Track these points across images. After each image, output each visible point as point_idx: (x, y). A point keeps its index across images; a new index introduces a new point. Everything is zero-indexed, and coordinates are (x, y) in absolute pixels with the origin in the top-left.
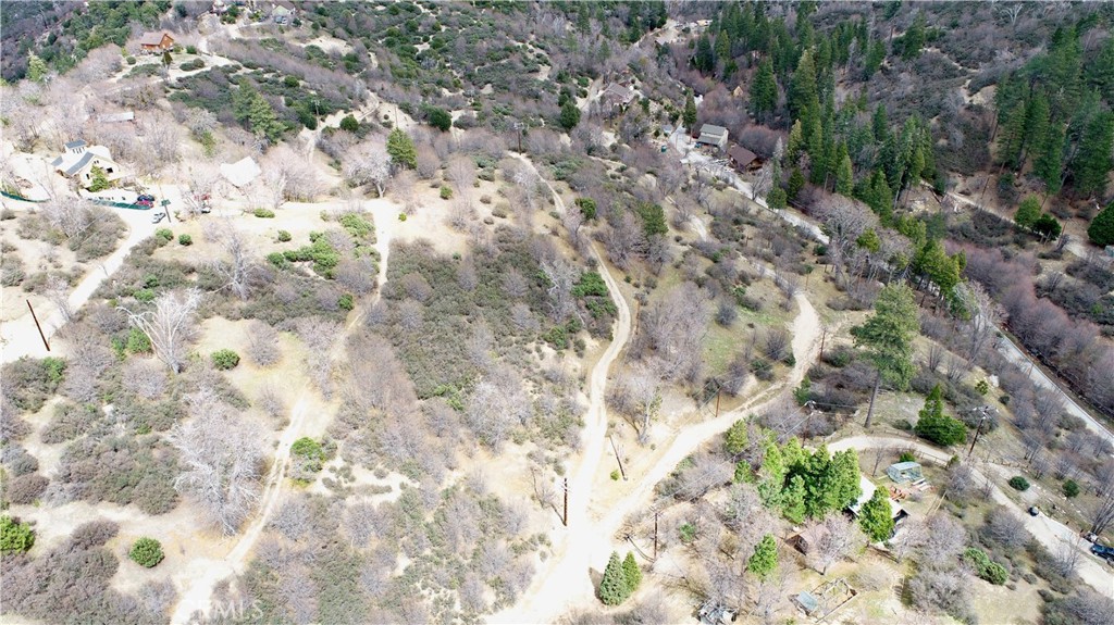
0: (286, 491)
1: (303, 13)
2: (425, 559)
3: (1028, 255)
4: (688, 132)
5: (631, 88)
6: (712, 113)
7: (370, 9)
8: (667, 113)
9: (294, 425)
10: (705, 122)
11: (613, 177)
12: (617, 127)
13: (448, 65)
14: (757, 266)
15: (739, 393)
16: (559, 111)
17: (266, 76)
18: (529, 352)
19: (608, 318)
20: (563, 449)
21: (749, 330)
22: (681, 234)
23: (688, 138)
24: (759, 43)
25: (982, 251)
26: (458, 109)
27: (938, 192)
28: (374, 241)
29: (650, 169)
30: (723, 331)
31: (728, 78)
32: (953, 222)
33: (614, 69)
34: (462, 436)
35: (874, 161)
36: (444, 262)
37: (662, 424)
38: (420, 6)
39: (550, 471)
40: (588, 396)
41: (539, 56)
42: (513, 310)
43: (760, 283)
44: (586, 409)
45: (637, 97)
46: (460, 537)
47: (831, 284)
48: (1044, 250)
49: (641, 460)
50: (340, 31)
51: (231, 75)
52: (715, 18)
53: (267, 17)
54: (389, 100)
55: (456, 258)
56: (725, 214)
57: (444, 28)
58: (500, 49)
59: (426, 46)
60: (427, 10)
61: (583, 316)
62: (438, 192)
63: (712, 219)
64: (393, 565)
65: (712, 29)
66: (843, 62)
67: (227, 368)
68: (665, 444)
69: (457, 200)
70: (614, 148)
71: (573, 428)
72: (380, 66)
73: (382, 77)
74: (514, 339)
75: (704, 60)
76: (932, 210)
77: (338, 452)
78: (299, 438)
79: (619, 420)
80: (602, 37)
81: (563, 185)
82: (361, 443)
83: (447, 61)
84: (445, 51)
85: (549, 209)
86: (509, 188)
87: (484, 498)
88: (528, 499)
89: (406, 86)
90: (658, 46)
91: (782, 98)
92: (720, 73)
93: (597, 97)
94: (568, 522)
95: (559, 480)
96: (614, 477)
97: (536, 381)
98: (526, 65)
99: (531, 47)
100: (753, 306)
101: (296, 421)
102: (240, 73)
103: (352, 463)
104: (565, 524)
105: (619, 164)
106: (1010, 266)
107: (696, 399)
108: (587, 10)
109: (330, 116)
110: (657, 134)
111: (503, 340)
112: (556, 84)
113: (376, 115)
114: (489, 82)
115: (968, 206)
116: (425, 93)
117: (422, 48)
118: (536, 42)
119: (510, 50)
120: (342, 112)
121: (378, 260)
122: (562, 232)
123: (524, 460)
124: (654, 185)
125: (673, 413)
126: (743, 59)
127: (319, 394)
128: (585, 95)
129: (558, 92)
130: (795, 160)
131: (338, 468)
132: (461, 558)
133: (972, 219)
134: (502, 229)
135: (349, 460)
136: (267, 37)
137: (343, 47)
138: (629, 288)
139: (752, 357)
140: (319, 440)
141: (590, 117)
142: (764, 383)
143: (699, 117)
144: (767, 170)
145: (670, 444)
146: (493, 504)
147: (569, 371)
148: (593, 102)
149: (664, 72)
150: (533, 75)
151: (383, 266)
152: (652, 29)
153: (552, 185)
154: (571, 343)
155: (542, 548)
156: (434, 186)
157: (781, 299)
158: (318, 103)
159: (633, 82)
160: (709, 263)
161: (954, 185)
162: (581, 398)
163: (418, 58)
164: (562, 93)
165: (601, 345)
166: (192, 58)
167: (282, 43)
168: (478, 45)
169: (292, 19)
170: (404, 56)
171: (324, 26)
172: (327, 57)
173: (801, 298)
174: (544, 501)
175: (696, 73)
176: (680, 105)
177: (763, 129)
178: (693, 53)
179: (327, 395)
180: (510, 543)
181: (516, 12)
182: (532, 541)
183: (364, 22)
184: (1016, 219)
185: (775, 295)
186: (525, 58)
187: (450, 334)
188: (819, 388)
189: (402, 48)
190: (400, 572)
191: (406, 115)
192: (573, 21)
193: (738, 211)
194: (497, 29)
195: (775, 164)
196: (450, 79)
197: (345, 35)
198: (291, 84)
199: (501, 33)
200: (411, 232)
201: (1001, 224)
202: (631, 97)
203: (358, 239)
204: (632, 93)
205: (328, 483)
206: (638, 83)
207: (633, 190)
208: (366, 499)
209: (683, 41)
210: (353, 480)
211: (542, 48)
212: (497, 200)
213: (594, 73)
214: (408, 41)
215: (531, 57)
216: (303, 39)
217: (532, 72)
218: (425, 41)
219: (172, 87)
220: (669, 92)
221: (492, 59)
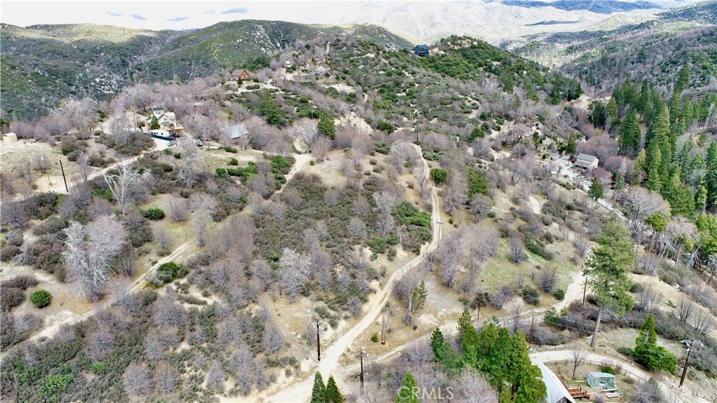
4: (570, 159)
5: (534, 128)
7: (375, 72)
8: (557, 146)
23: (568, 162)
33: (525, 116)
38: (407, 73)
41: (473, 105)
50: (353, 82)
53: (312, 71)
57: (417, 85)
58: (448, 99)
59: (404, 94)
60: (410, 75)
72: (367, 100)
75: (598, 118)
83: (412, 102)
93: (506, 131)
98: (463, 108)
99: (470, 99)
110: (544, 157)
112: (480, 121)
114: (436, 117)
117: (400, 94)
118: (474, 97)
119: (454, 99)
128: (499, 129)
129: (479, 125)
136: (308, 81)
137: (350, 89)
143: (578, 149)
148: (503, 134)
150: (466, 115)
152: (569, 100)
159: (537, 125)
164: (482, 126)
167: (314, 85)
168: (435, 95)
170: (387, 98)
171: (344, 78)
178: (590, 112)
183: (369, 78)
186: (464, 104)
189: (387, 94)
194: (450, 87)
199: (452, 90)
204: (534, 131)
206: (541, 126)
211: (477, 100)
213: (508, 117)
214: (393, 91)
215: (468, 104)
216: (328, 84)
217: (467, 112)
218: (403, 91)
219: (236, 96)
220: (564, 134)
221: (442, 104)
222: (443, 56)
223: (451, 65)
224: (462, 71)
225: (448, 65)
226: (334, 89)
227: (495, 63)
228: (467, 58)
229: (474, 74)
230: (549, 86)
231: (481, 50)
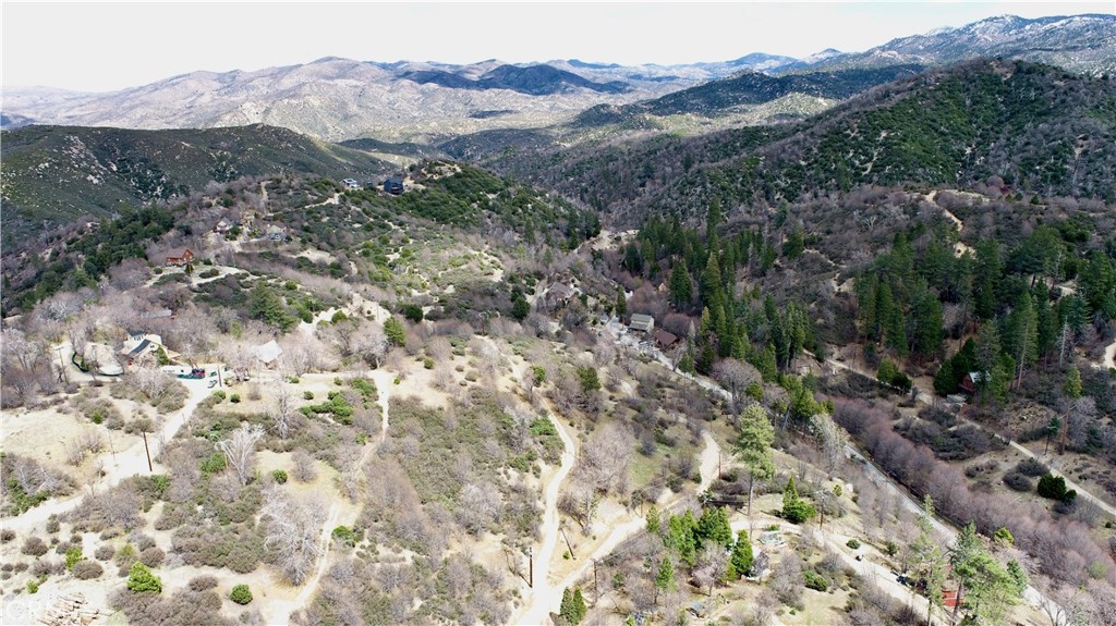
0: (332, 559)
1: (292, 230)
2: (433, 600)
3: (888, 405)
4: (621, 321)
5: (572, 286)
6: (639, 305)
7: (348, 226)
8: (603, 306)
9: (332, 519)
10: (635, 312)
11: (558, 353)
12: (561, 318)
13: (416, 270)
14: (672, 416)
15: (658, 501)
16: (511, 305)
17: (269, 281)
18: (499, 474)
19: (557, 449)
20: (528, 539)
21: (666, 459)
22: (614, 395)
23: (621, 325)
24: (676, 248)
25: (851, 402)
26: (427, 305)
27: (820, 359)
28: (377, 398)
29: (588, 348)
30: (647, 461)
31: (653, 277)
32: (832, 382)
33: (556, 271)
34: (453, 528)
35: (767, 337)
36: (431, 412)
37: (600, 523)
38: (391, 223)
39: (518, 551)
40: (545, 503)
41: (493, 262)
43: (676, 427)
44: (543, 512)
45: (577, 293)
47: (732, 427)
48: (900, 400)
49: (586, 546)
50: (324, 244)
51: (241, 281)
52: (642, 229)
53: (263, 235)
54: (371, 299)
55: (440, 410)
56: (649, 380)
57: (411, 241)
58: (460, 256)
59: (397, 254)
60: (396, 227)
62: (422, 364)
63: (638, 383)
64: (411, 603)
65: (639, 238)
66: (745, 262)
68: (603, 537)
69: (438, 368)
70: (558, 333)
71: (534, 523)
72: (359, 272)
73: (362, 281)
74: (487, 465)
75: (632, 263)
76: (817, 374)
77: (366, 536)
78: (337, 527)
79: (568, 519)
80: (545, 246)
81: (520, 358)
82: (381, 530)
83: (415, 268)
84: (413, 259)
85: (510, 375)
86: (477, 360)
87: (473, 565)
88: (503, 569)
89: (384, 288)
90: (593, 252)
91: (696, 293)
92: (647, 273)
93: (543, 294)
95: (526, 560)
96: (566, 557)
97: (505, 493)
98: (482, 269)
99: (486, 255)
100: (670, 443)
101: (333, 516)
102: (248, 279)
103: (376, 543)
104: (531, 586)
105: (563, 345)
106: (873, 411)
107: (626, 506)
108: (533, 224)
109: (322, 312)
110: (595, 323)
111: (479, 465)
112: (508, 284)
113: (360, 311)
114: (452, 283)
115: (843, 369)
116: (399, 293)
117: (392, 257)
118: (491, 252)
119: (468, 257)
120: (332, 308)
121: (381, 411)
122: (520, 391)
123: (499, 545)
124: (591, 358)
125: (609, 514)
126: (665, 261)
127: (347, 500)
128: (532, 292)
129: (510, 290)
130: (706, 338)
131: (367, 546)
133: (847, 379)
134: (473, 388)
135: (374, 541)
136: (264, 250)
137: (327, 258)
138: (573, 430)
139: (667, 477)
140: (351, 528)
141: (538, 310)
142: (677, 495)
143: (629, 308)
144: (683, 347)
145: (607, 537)
146: (479, 569)
147: (530, 486)
148: (540, 298)
149: (599, 272)
150: (489, 277)
151: (385, 416)
152: (588, 239)
153: (511, 358)
154: (531, 468)
155: (515, 599)
156: (418, 360)
157: (690, 437)
158: (314, 302)
159: (573, 281)
160: (635, 413)
161: (832, 354)
162: (539, 504)
163: (390, 266)
164: (513, 291)
165: (553, 469)
166: (208, 268)
167: (277, 255)
168: (442, 253)
169: (284, 235)
170: (378, 264)
171: (310, 240)
172: (314, 265)
173: (707, 436)
174: (516, 572)
175: (626, 274)
176: (613, 299)
177: (682, 316)
178: (623, 257)
179: (353, 500)
180: (493, 594)
181: (472, 226)
182: (508, 594)
183: (343, 237)
184: (878, 377)
185: (687, 435)
186: (482, 263)
187: (440, 461)
188: (717, 496)
189: (376, 258)
190: (416, 608)
191: (386, 311)
192: (521, 233)
193: (659, 378)
194: (455, 241)
195: (690, 342)
196: (418, 282)
197: (329, 248)
198: (290, 288)
200: (404, 391)
201: (868, 383)
202: (572, 293)
203: (365, 397)
204: (573, 290)
205: (361, 555)
206: (577, 282)
207: (574, 362)
208: (389, 565)
209: (615, 248)
210: (378, 553)
211: (495, 256)
212: (468, 369)
213: (540, 276)
214: (381, 251)
215: (486, 262)
216: (293, 252)
218: (395, 252)
219: (194, 291)
220: (604, 289)
222: (424, 192)
223: (438, 205)
224: (455, 212)
225: (434, 205)
226: (306, 258)
227: (491, 196)
228: (453, 192)
229: (471, 215)
230: (563, 223)
231: (469, 179)
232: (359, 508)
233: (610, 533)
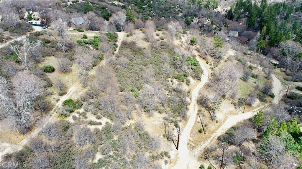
0: (55, 118)
2: (110, 156)
4: (225, 33)
5: (207, 20)
8: (218, 28)
9: (68, 95)
10: (232, 30)
12: (202, 30)
13: (152, 12)
15: (252, 105)
18: (168, 81)
20: (179, 118)
21: (254, 84)
30: (245, 83)
31: (237, 21)
33: (202, 15)
34: (137, 107)
37: (220, 114)
39: (172, 126)
40: (191, 99)
41: (179, 10)
42: (163, 66)
43: (257, 70)
44: (189, 104)
45: (209, 23)
46: (128, 148)
49: (212, 126)
55: (145, 49)
57: (152, 2)
58: (168, 8)
59: (146, 6)
61: (190, 71)
64: (94, 158)
66: (278, 14)
67: (49, 72)
68: (222, 121)
71: (184, 109)
74: (163, 76)
77: (83, 106)
78: (68, 99)
79: (203, 109)
84: (151, 7)
85: (180, 40)
87: (142, 132)
88: (162, 136)
92: (235, 20)
93: (196, 22)
94: (179, 148)
95: (176, 130)
96: (200, 132)
97: (169, 91)
98: (175, 12)
99: (177, 8)
100: (255, 77)
101: (69, 93)
103: (87, 111)
104: (177, 149)
107: (235, 105)
110: (215, 33)
111: (158, 76)
112: (184, 17)
114: (164, 16)
118: (179, 7)
119: (170, 8)
122: (184, 46)
123: (161, 120)
125: (225, 110)
127: (81, 85)
128: (192, 21)
131: (81, 112)
132: (127, 158)
134: (162, 42)
135: (87, 110)
137: (121, 4)
138: (208, 65)
139: (257, 93)
140: (76, 101)
142: (262, 103)
145: (224, 122)
146: (145, 136)
147: (184, 89)
150: (177, 15)
152: (213, 9)
154: (185, 80)
155: (166, 158)
156: (140, 30)
162: (188, 99)
165: (196, 82)
168: (161, 6)
170: (140, 8)
172: (116, 6)
173: (273, 75)
174: (169, 138)
175: (227, 19)
178: (226, 13)
179: (85, 86)
180: (151, 154)
182: (161, 154)
186: (175, 10)
190: (96, 161)
198: (103, 8)
199: (168, 4)
202: (207, 23)
205: (75, 118)
206: (209, 19)
208: (89, 126)
210: (86, 118)
211: (180, 8)
212: (161, 35)
213: (196, 16)
214: (141, 5)
215: (177, 10)
217: (177, 14)
218: (146, 5)
219: (68, 6)
221: (165, 10)
232: (85, 90)
233: (226, 120)
